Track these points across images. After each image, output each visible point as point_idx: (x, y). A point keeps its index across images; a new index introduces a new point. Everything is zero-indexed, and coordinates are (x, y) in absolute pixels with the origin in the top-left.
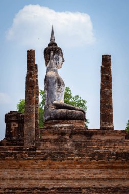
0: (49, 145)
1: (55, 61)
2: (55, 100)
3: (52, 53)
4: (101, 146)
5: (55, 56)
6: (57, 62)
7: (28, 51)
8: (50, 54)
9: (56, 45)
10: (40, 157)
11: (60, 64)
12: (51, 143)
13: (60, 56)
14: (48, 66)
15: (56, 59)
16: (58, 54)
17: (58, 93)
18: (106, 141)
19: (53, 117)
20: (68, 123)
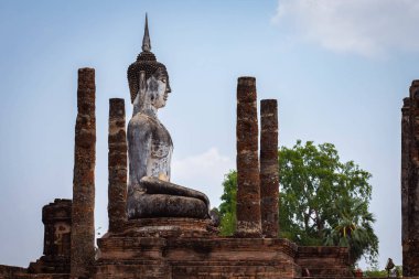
0: (112, 272)
1: (149, 93)
2: (145, 175)
3: (143, 75)
5: (148, 82)
6: (154, 93)
7: (79, 72)
8: (138, 76)
9: (153, 57)
11: (161, 98)
12: (118, 268)
13: (159, 82)
14: (136, 101)
15: (151, 87)
16: (157, 77)
17: (155, 160)
19: (140, 211)
20: (168, 224)
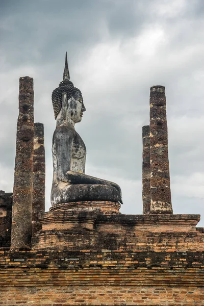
0: (54, 241)
1: (69, 110)
2: (69, 169)
3: (65, 96)
4: (153, 243)
5: (69, 101)
6: (74, 110)
8: (61, 96)
9: (71, 84)
10: (35, 261)
11: (78, 114)
12: (59, 237)
13: (77, 102)
14: (59, 117)
15: (71, 105)
16: (75, 98)
17: (76, 160)
18: (163, 235)
19: (65, 198)
20: (91, 206)
